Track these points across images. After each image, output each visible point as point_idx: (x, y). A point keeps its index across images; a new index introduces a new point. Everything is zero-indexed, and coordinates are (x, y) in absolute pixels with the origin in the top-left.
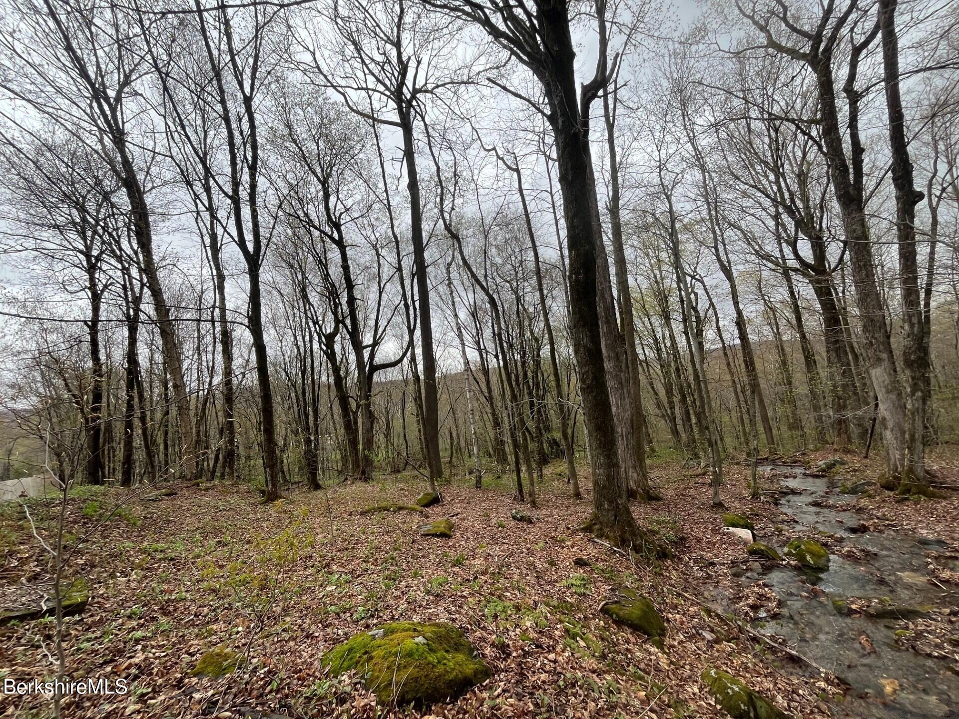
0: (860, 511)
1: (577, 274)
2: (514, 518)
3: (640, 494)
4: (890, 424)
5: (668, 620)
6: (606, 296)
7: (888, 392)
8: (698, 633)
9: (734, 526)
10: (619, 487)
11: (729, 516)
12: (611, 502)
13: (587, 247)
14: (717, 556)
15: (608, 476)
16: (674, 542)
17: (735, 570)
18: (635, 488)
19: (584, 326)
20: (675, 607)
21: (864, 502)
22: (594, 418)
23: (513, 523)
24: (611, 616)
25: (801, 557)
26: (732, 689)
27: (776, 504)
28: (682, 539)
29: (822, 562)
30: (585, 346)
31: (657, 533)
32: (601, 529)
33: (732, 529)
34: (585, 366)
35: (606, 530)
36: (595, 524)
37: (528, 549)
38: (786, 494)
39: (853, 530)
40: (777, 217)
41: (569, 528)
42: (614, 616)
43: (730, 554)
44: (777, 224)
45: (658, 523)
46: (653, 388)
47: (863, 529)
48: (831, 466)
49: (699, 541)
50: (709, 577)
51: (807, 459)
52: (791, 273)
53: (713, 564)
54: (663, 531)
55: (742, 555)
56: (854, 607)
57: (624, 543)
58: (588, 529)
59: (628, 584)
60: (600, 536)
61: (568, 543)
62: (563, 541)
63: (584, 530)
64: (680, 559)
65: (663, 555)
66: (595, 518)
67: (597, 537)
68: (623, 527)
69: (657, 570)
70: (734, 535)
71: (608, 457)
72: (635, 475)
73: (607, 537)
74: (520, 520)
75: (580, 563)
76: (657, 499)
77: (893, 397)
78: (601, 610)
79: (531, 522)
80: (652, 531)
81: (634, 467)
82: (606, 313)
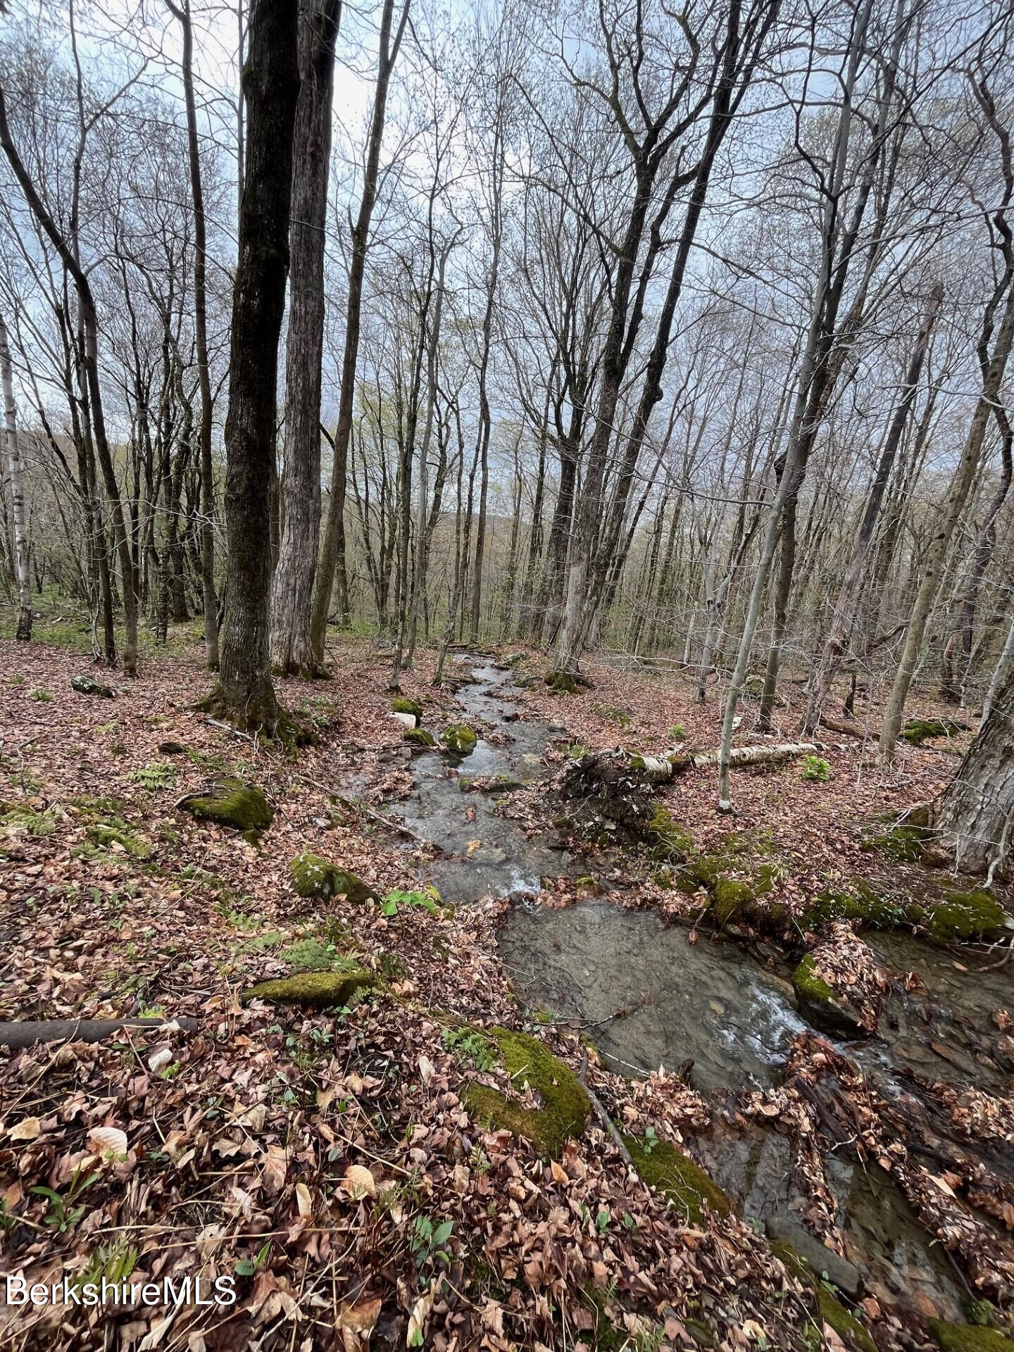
0: (520, 701)
1: (249, 295)
2: (77, 688)
3: (304, 670)
4: (568, 624)
5: (280, 812)
6: (311, 369)
7: (577, 593)
8: (310, 821)
9: (401, 711)
10: (260, 654)
11: (401, 701)
12: (244, 672)
13: (273, 251)
14: (370, 742)
15: (247, 638)
16: (326, 727)
17: (383, 756)
18: (298, 662)
19: (246, 396)
20: (294, 796)
21: (527, 695)
22: (239, 550)
23: (73, 694)
24: (193, 812)
25: (452, 743)
26: (312, 870)
27: (454, 692)
28: (339, 723)
29: (468, 747)
30: (243, 431)
31: (307, 715)
32: (224, 708)
33: (398, 715)
34: (238, 463)
35: (230, 710)
36: (215, 701)
37: (82, 732)
38: (468, 683)
39: (507, 719)
40: (555, 363)
41: (172, 705)
42: (197, 812)
43: (387, 739)
44: (553, 372)
45: (313, 704)
46: (367, 540)
47: (515, 717)
48: (516, 659)
49: (357, 726)
50: (354, 763)
51: (500, 651)
52: (548, 440)
53: (362, 750)
54: (315, 714)
55: (396, 739)
56: (475, 784)
57: (252, 725)
58: (205, 707)
59: (238, 774)
60: (219, 717)
61: (165, 725)
62: (156, 721)
63: (197, 708)
64: (326, 745)
65: (305, 740)
66: (218, 694)
67: (215, 718)
68: (257, 706)
69: (291, 758)
70: (397, 720)
71: (252, 610)
72: (302, 645)
73: (231, 718)
74: (85, 691)
75: (169, 749)
76: (325, 677)
77: (579, 598)
78: (178, 806)
79: (110, 696)
80: (300, 713)
81: (303, 634)
82: (304, 398)
